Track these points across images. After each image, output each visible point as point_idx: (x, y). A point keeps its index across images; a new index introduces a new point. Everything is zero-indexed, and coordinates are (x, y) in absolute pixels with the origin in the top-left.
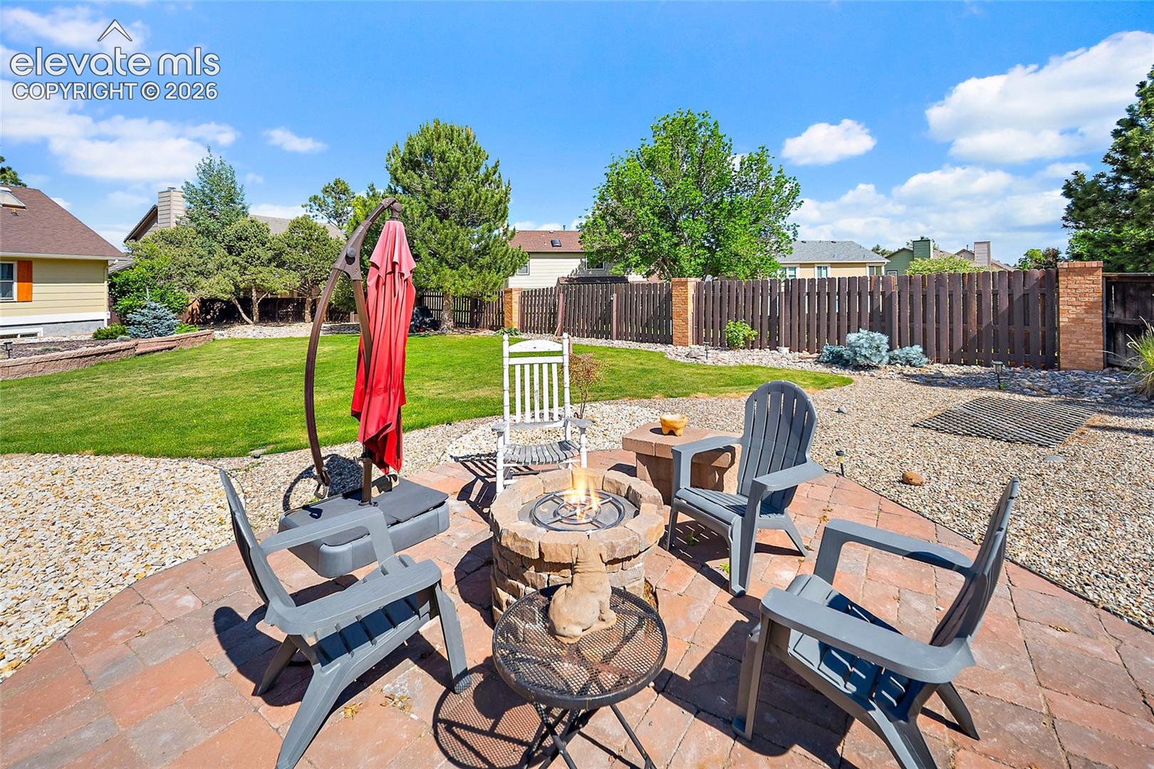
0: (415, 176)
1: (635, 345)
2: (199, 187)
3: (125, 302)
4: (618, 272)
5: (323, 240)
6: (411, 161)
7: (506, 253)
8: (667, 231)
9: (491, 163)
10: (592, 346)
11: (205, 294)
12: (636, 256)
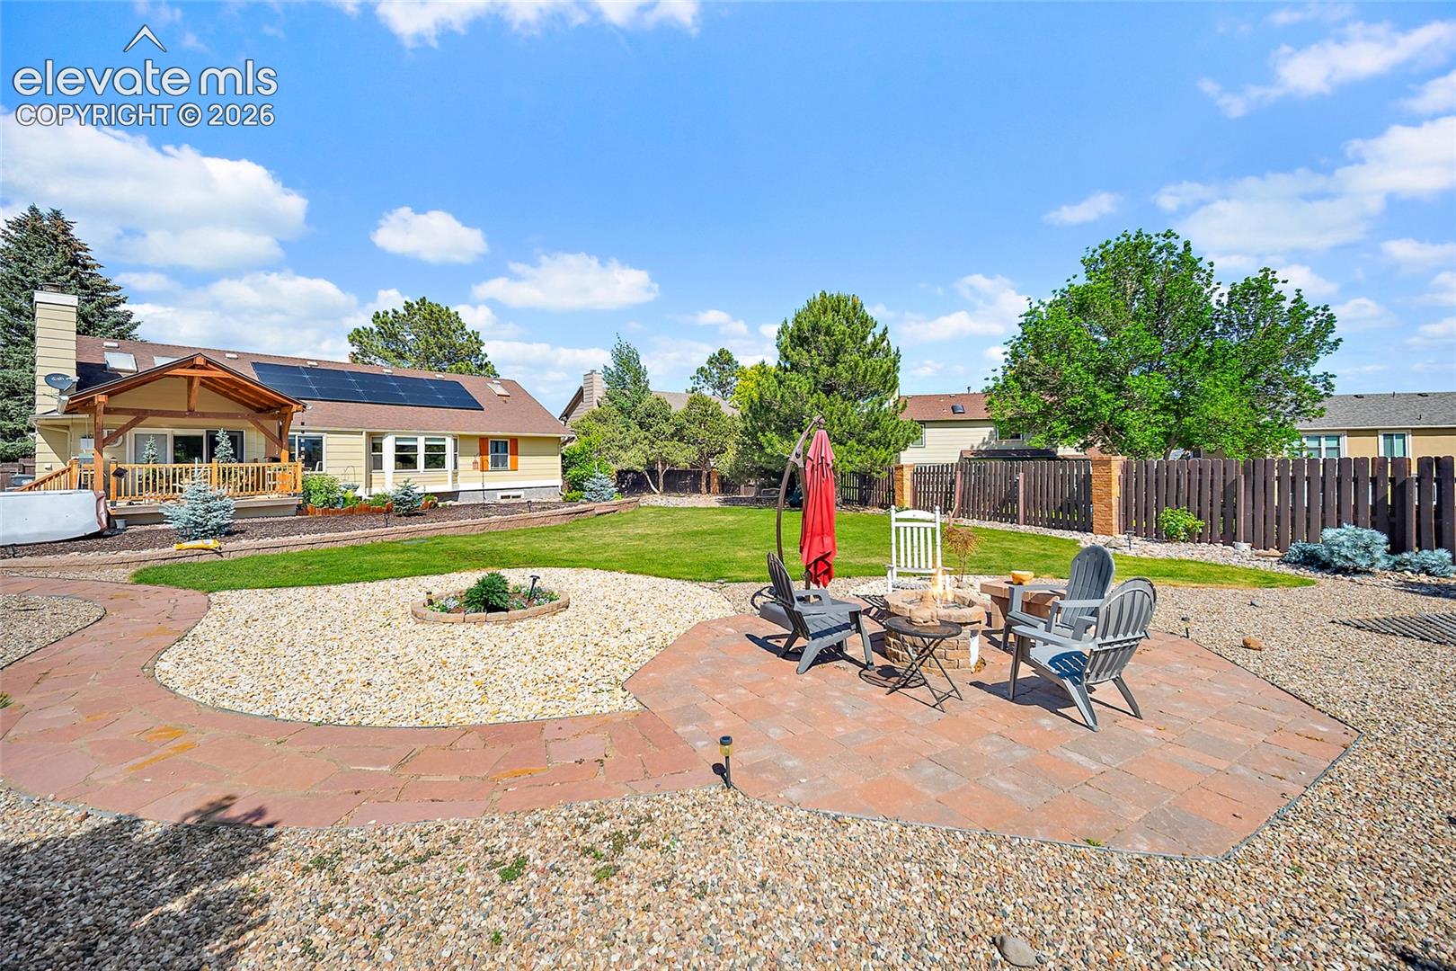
0: (804, 353)
1: (1046, 532)
2: (614, 369)
3: (573, 472)
4: (1038, 445)
5: (716, 415)
6: (799, 337)
7: (896, 426)
8: (1109, 391)
9: (878, 331)
10: (993, 530)
11: (625, 466)
12: (1062, 424)
